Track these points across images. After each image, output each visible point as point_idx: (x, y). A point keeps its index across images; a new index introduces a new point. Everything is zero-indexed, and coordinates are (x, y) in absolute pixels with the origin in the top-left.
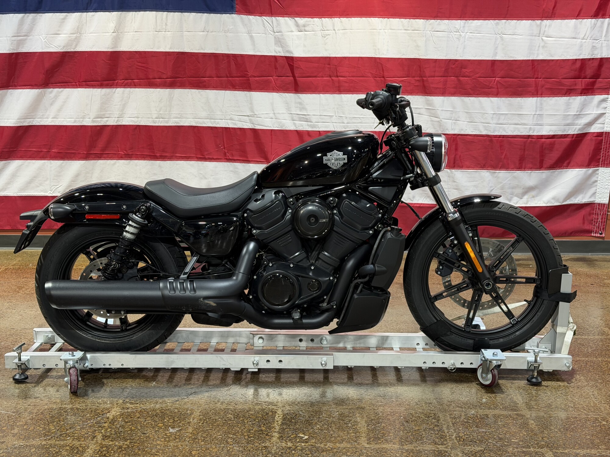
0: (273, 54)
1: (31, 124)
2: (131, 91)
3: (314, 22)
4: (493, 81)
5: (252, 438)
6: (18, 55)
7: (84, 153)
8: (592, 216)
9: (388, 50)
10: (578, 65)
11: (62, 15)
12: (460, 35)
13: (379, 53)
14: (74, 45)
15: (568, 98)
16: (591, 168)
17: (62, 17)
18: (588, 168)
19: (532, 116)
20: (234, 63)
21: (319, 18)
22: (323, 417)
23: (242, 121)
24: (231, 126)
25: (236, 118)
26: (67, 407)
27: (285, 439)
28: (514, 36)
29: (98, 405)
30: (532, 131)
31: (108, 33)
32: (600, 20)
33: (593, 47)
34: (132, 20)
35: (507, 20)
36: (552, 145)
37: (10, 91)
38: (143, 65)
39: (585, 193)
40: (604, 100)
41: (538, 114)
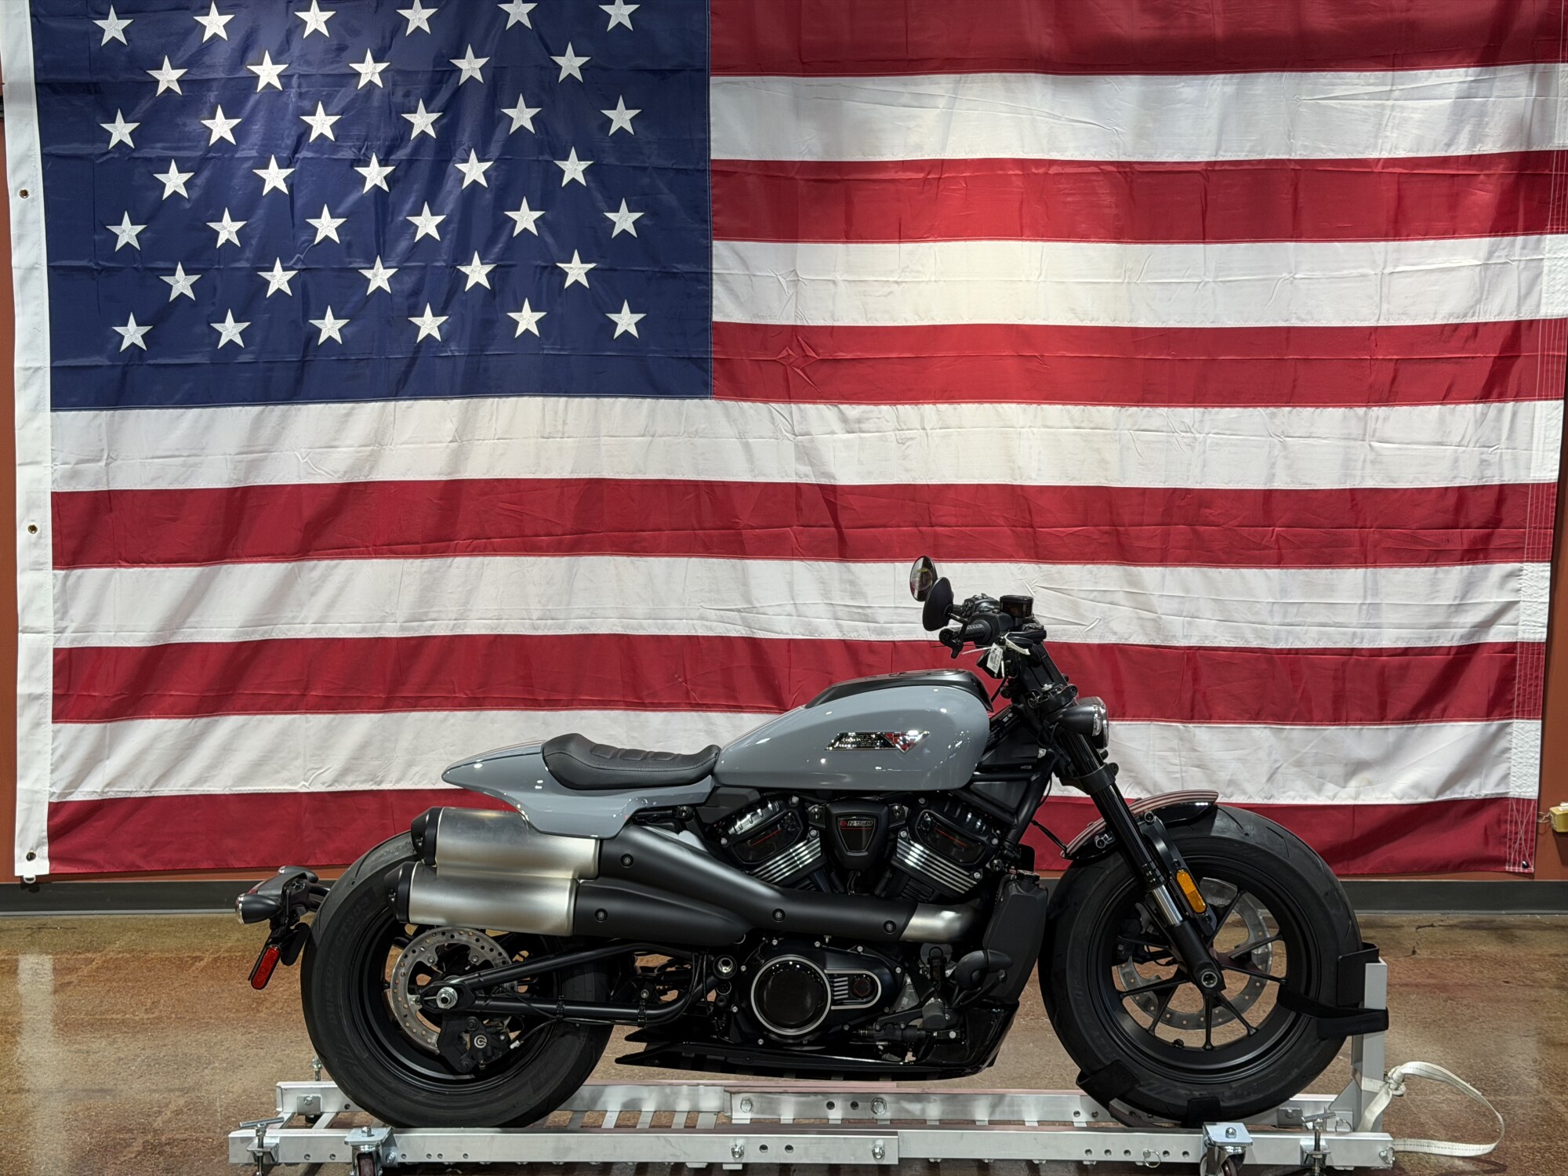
0: (792, 479)
1: (267, 637)
2: (486, 563)
3: (880, 412)
4: (1270, 535)
6: (247, 491)
7: (380, 698)
8: (1503, 826)
10: (1452, 500)
11: (344, 408)
12: (1195, 439)
13: (1021, 477)
14: (367, 468)
15: (1433, 569)
16: (1493, 720)
17: (344, 411)
18: (1487, 720)
19: (1357, 607)
20: (708, 500)
21: (890, 404)
23: (725, 621)
24: (701, 632)
25: (712, 614)
28: (1310, 441)
30: (1360, 640)
31: (441, 442)
32: (1495, 407)
33: (1482, 461)
34: (492, 416)
35: (1294, 406)
36: (1404, 669)
37: (225, 567)
38: (513, 507)
39: (1487, 776)
40: (1512, 575)
41: (1370, 604)
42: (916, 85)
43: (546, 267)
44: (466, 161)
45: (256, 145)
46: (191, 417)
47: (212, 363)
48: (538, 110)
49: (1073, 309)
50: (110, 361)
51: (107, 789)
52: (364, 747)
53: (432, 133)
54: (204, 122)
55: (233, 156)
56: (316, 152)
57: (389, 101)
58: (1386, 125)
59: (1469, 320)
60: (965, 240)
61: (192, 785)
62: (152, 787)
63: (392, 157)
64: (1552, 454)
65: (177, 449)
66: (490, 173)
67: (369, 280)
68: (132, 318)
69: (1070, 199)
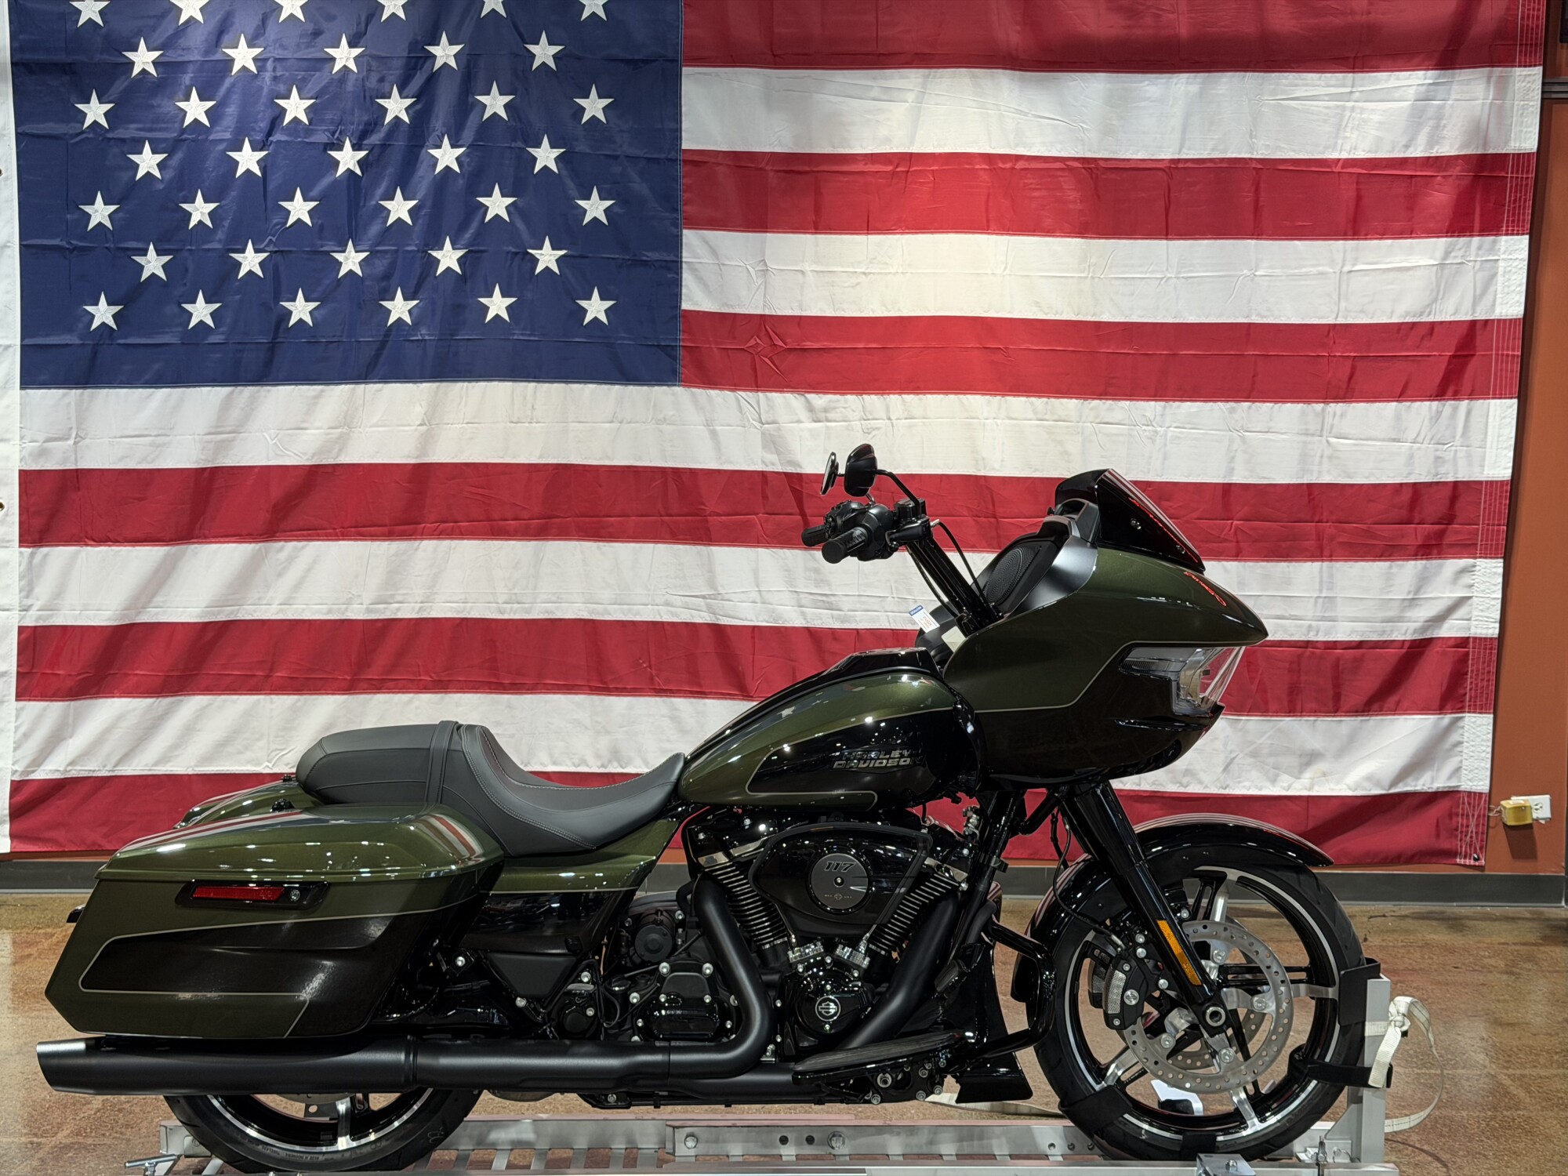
0: (759, 467)
1: (233, 618)
2: (453, 546)
3: (846, 401)
4: (1228, 528)
6: (215, 471)
7: (345, 679)
8: (1454, 819)
10: (1406, 496)
11: (314, 390)
12: (1156, 432)
13: (985, 468)
14: (336, 450)
15: (1387, 564)
16: (1446, 714)
17: (314, 394)
18: (1440, 714)
19: (1312, 600)
20: (675, 487)
21: (857, 394)
23: (692, 607)
24: (666, 618)
25: (678, 601)
28: (1268, 436)
30: (1315, 633)
31: (409, 425)
32: (1450, 404)
33: (1437, 458)
34: (461, 399)
35: (1254, 402)
36: (1358, 662)
37: (193, 546)
38: (480, 491)
39: (1438, 770)
40: (1464, 571)
41: (1325, 597)
42: (886, 79)
43: (518, 253)
44: (439, 147)
45: (230, 127)
46: (161, 395)
47: (183, 343)
48: (512, 97)
49: (1038, 303)
50: (81, 340)
51: (69, 768)
53: (406, 119)
54: (178, 104)
55: (207, 139)
56: (290, 135)
57: (363, 86)
58: (1346, 126)
59: (1425, 319)
60: (932, 233)
61: (156, 764)
62: (115, 766)
63: (365, 142)
64: (1505, 452)
65: (146, 429)
66: (463, 159)
67: (341, 263)
68: (103, 298)
69: (1036, 194)
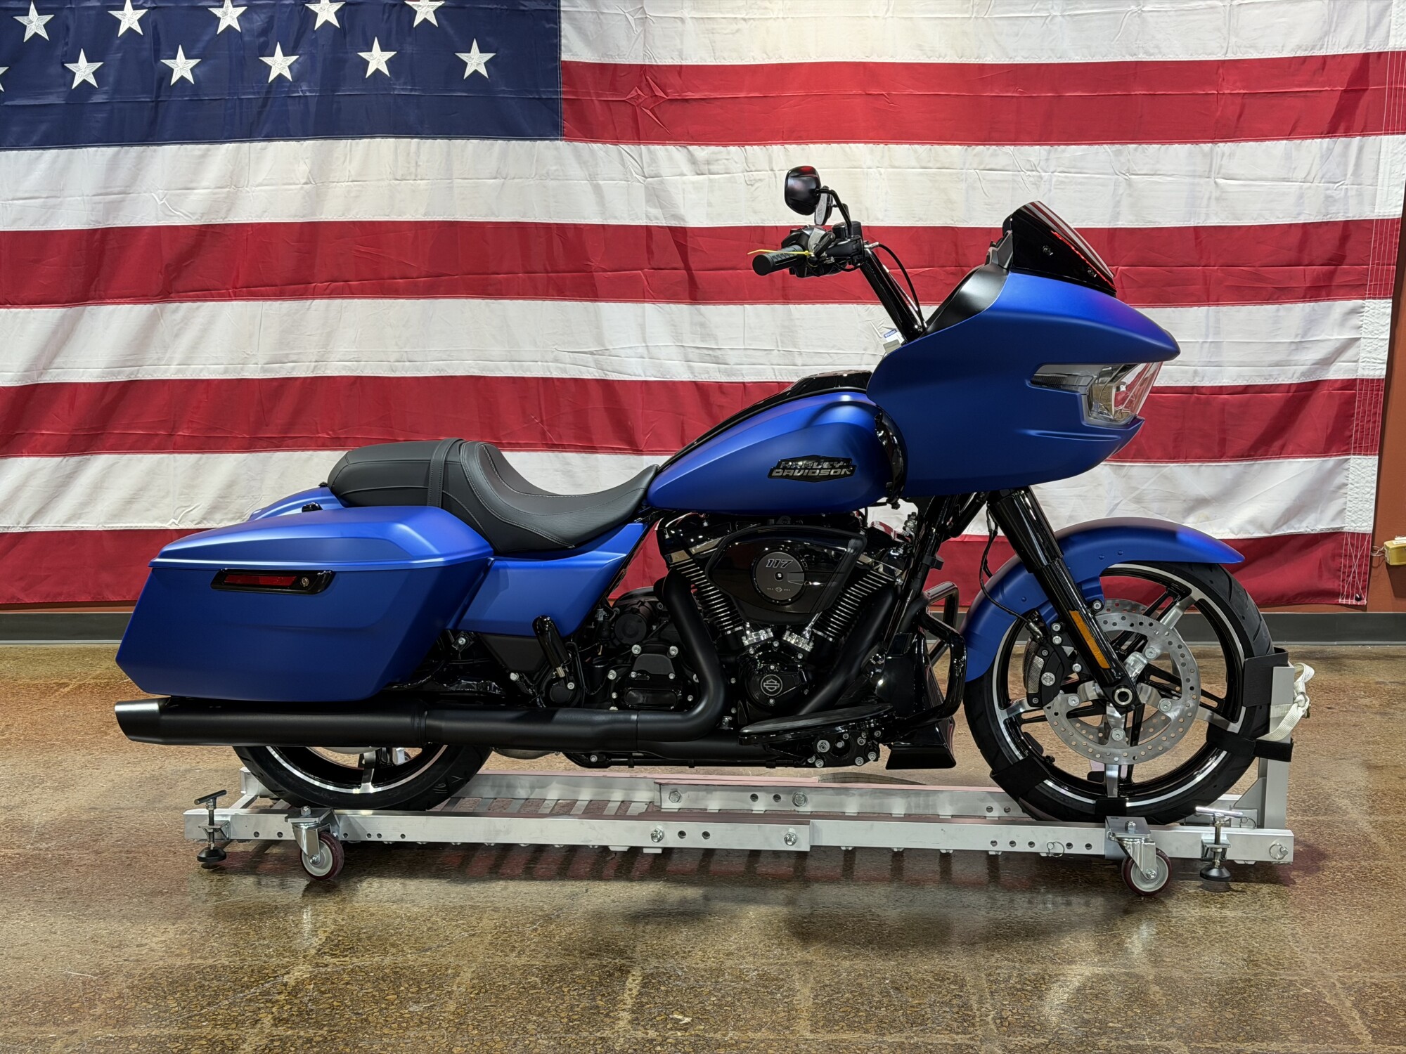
0: (643, 221)
1: (133, 378)
2: (344, 305)
3: (729, 153)
5: (576, 1023)
6: (106, 233)
7: (244, 438)
8: (1338, 560)
9: (886, 210)
10: (1296, 237)
11: (199, 149)
12: (1041, 177)
13: (868, 217)
14: (224, 210)
15: (1275, 307)
16: (1331, 456)
17: (199, 153)
18: (1324, 456)
19: (1198, 345)
20: (560, 243)
21: (739, 145)
22: (725, 980)
23: (578, 363)
24: (556, 374)
25: (567, 357)
26: (202, 965)
27: (643, 1023)
28: (1156, 178)
29: (265, 959)
30: (1200, 379)
31: (294, 184)
32: (1342, 141)
33: (1328, 197)
34: (346, 158)
35: (1140, 143)
36: (1245, 406)
37: (89, 308)
38: (368, 249)
39: (1322, 512)
40: (1355, 311)
41: (1211, 342)
43: (395, 5)
46: (49, 157)
47: (68, 104)
49: (920, 46)
52: (231, 485)
59: (1316, 53)
61: (69, 520)
62: (28, 524)
64: (1397, 189)
65: (36, 191)
67: (219, 19)
